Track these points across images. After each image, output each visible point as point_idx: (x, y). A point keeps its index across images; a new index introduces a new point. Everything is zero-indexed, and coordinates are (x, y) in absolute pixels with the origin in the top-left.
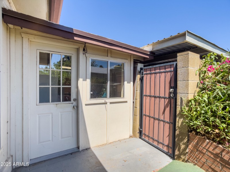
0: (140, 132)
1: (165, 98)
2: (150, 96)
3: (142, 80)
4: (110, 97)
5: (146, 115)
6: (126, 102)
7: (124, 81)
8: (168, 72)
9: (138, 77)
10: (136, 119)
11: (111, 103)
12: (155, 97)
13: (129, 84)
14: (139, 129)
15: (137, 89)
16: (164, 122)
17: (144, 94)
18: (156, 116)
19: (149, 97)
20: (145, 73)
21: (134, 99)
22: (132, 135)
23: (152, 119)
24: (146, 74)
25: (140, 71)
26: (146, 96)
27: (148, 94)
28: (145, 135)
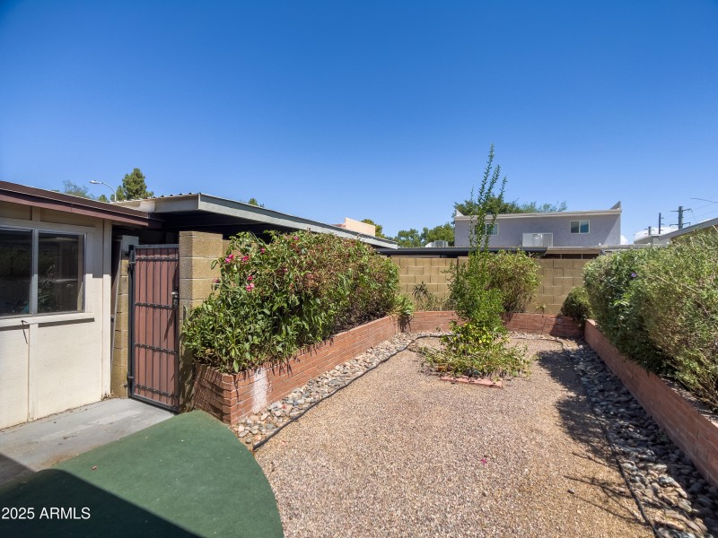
0: (131, 384)
1: (167, 308)
2: (146, 306)
3: (131, 270)
4: (39, 312)
5: (138, 345)
6: (92, 320)
7: (84, 274)
8: (171, 260)
9: (124, 264)
10: (119, 355)
11: (41, 325)
12: (154, 307)
13: (101, 279)
14: (128, 378)
15: (120, 290)
16: (167, 352)
17: (137, 301)
18: (156, 345)
19: (144, 308)
20: (137, 257)
21: (112, 312)
22: (109, 392)
23: (150, 351)
24: (140, 260)
25: (129, 252)
26: (139, 305)
27: (143, 301)
28: (139, 386)
